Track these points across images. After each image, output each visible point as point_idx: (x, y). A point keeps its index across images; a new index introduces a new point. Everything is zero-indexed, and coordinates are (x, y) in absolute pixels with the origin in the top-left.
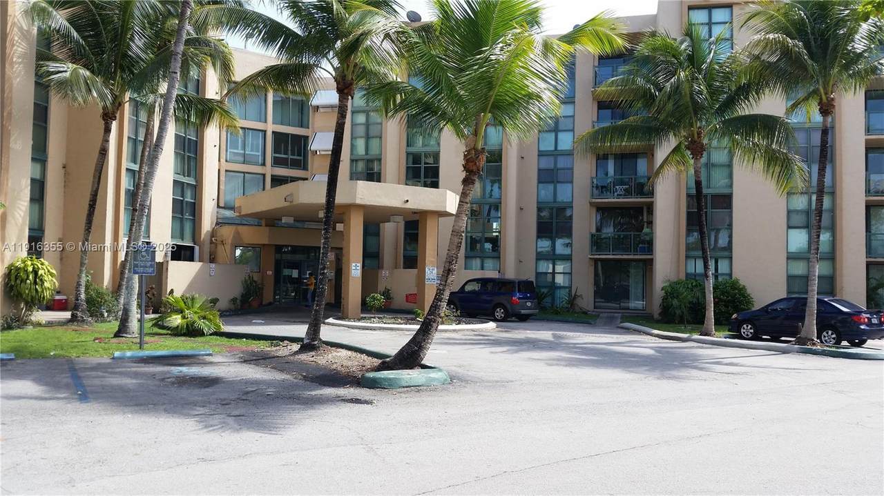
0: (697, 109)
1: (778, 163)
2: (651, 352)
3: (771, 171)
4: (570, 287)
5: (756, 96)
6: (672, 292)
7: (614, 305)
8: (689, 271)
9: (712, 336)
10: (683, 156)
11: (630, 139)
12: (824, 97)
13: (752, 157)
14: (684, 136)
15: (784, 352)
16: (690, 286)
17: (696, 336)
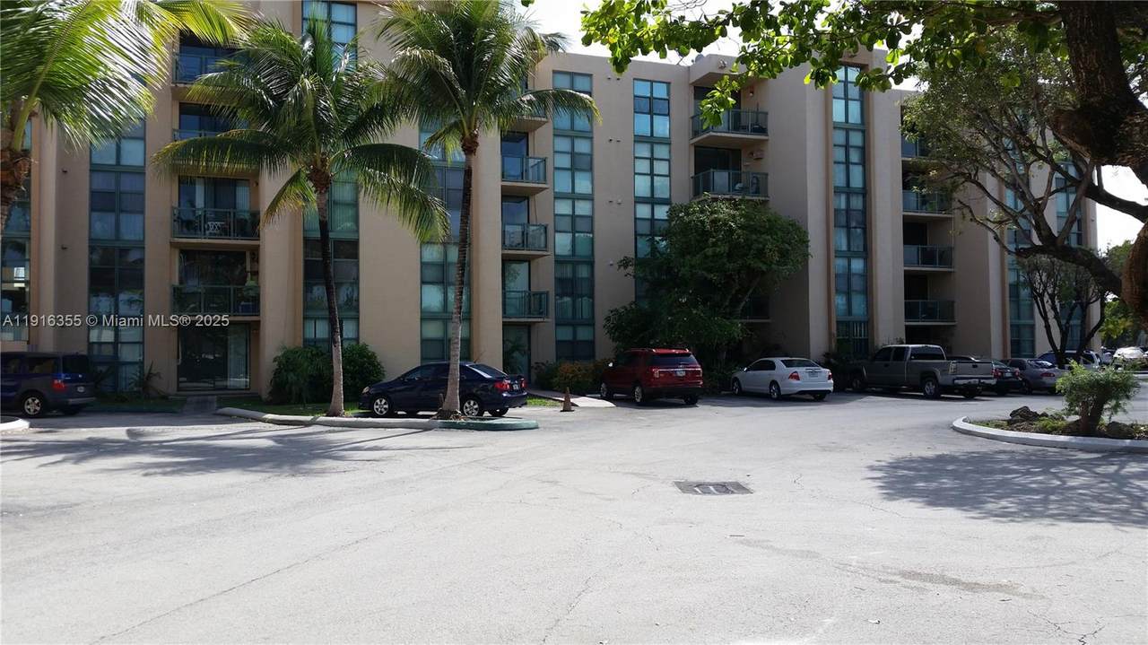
0: (322, 129)
1: (416, 205)
2: (270, 443)
3: (409, 215)
4: (141, 363)
5: (390, 121)
6: (287, 362)
7: (207, 385)
8: (307, 336)
9: (342, 416)
10: (304, 189)
11: (233, 159)
12: (467, 131)
13: (386, 196)
14: (305, 162)
15: (426, 428)
16: (309, 355)
17: (322, 418)
